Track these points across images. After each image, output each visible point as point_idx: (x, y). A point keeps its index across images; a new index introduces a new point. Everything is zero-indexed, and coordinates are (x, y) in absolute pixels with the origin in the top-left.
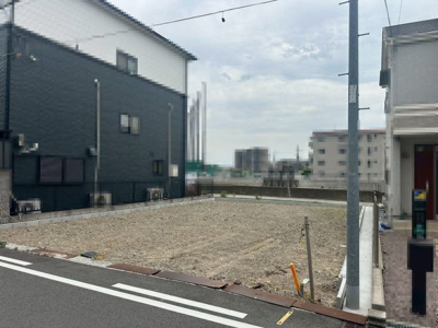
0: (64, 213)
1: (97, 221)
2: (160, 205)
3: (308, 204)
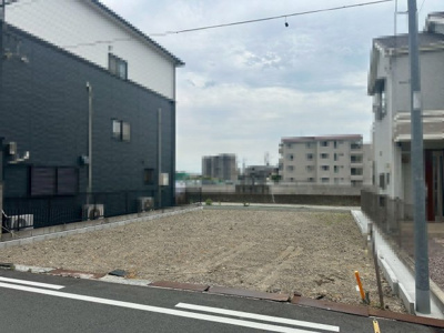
0: (58, 228)
1: (96, 236)
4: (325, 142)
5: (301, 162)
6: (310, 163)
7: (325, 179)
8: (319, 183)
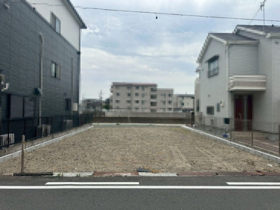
2: (73, 133)
3: (163, 127)
4: (137, 86)
5: (123, 98)
6: (129, 99)
7: (137, 109)
8: (134, 110)
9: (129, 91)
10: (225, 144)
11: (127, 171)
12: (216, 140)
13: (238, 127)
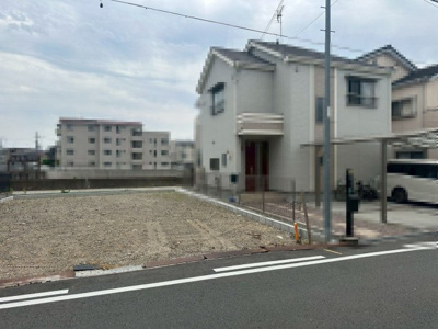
3: (146, 192)
7: (107, 164)
8: (102, 167)
9: (92, 134)
10: (231, 211)
11: (53, 273)
12: (219, 207)
13: (250, 187)
